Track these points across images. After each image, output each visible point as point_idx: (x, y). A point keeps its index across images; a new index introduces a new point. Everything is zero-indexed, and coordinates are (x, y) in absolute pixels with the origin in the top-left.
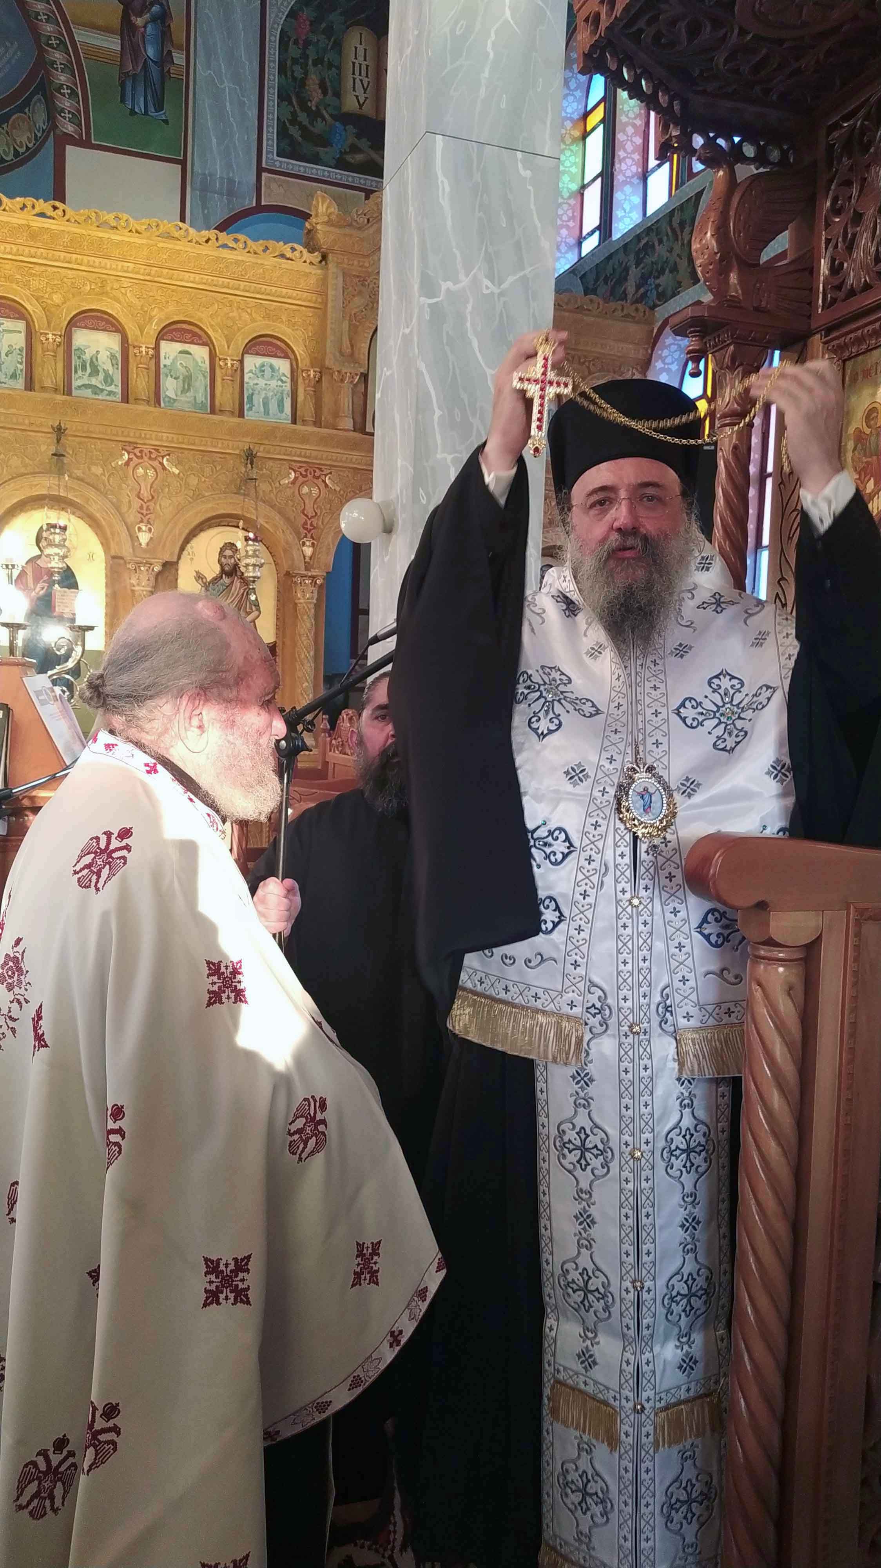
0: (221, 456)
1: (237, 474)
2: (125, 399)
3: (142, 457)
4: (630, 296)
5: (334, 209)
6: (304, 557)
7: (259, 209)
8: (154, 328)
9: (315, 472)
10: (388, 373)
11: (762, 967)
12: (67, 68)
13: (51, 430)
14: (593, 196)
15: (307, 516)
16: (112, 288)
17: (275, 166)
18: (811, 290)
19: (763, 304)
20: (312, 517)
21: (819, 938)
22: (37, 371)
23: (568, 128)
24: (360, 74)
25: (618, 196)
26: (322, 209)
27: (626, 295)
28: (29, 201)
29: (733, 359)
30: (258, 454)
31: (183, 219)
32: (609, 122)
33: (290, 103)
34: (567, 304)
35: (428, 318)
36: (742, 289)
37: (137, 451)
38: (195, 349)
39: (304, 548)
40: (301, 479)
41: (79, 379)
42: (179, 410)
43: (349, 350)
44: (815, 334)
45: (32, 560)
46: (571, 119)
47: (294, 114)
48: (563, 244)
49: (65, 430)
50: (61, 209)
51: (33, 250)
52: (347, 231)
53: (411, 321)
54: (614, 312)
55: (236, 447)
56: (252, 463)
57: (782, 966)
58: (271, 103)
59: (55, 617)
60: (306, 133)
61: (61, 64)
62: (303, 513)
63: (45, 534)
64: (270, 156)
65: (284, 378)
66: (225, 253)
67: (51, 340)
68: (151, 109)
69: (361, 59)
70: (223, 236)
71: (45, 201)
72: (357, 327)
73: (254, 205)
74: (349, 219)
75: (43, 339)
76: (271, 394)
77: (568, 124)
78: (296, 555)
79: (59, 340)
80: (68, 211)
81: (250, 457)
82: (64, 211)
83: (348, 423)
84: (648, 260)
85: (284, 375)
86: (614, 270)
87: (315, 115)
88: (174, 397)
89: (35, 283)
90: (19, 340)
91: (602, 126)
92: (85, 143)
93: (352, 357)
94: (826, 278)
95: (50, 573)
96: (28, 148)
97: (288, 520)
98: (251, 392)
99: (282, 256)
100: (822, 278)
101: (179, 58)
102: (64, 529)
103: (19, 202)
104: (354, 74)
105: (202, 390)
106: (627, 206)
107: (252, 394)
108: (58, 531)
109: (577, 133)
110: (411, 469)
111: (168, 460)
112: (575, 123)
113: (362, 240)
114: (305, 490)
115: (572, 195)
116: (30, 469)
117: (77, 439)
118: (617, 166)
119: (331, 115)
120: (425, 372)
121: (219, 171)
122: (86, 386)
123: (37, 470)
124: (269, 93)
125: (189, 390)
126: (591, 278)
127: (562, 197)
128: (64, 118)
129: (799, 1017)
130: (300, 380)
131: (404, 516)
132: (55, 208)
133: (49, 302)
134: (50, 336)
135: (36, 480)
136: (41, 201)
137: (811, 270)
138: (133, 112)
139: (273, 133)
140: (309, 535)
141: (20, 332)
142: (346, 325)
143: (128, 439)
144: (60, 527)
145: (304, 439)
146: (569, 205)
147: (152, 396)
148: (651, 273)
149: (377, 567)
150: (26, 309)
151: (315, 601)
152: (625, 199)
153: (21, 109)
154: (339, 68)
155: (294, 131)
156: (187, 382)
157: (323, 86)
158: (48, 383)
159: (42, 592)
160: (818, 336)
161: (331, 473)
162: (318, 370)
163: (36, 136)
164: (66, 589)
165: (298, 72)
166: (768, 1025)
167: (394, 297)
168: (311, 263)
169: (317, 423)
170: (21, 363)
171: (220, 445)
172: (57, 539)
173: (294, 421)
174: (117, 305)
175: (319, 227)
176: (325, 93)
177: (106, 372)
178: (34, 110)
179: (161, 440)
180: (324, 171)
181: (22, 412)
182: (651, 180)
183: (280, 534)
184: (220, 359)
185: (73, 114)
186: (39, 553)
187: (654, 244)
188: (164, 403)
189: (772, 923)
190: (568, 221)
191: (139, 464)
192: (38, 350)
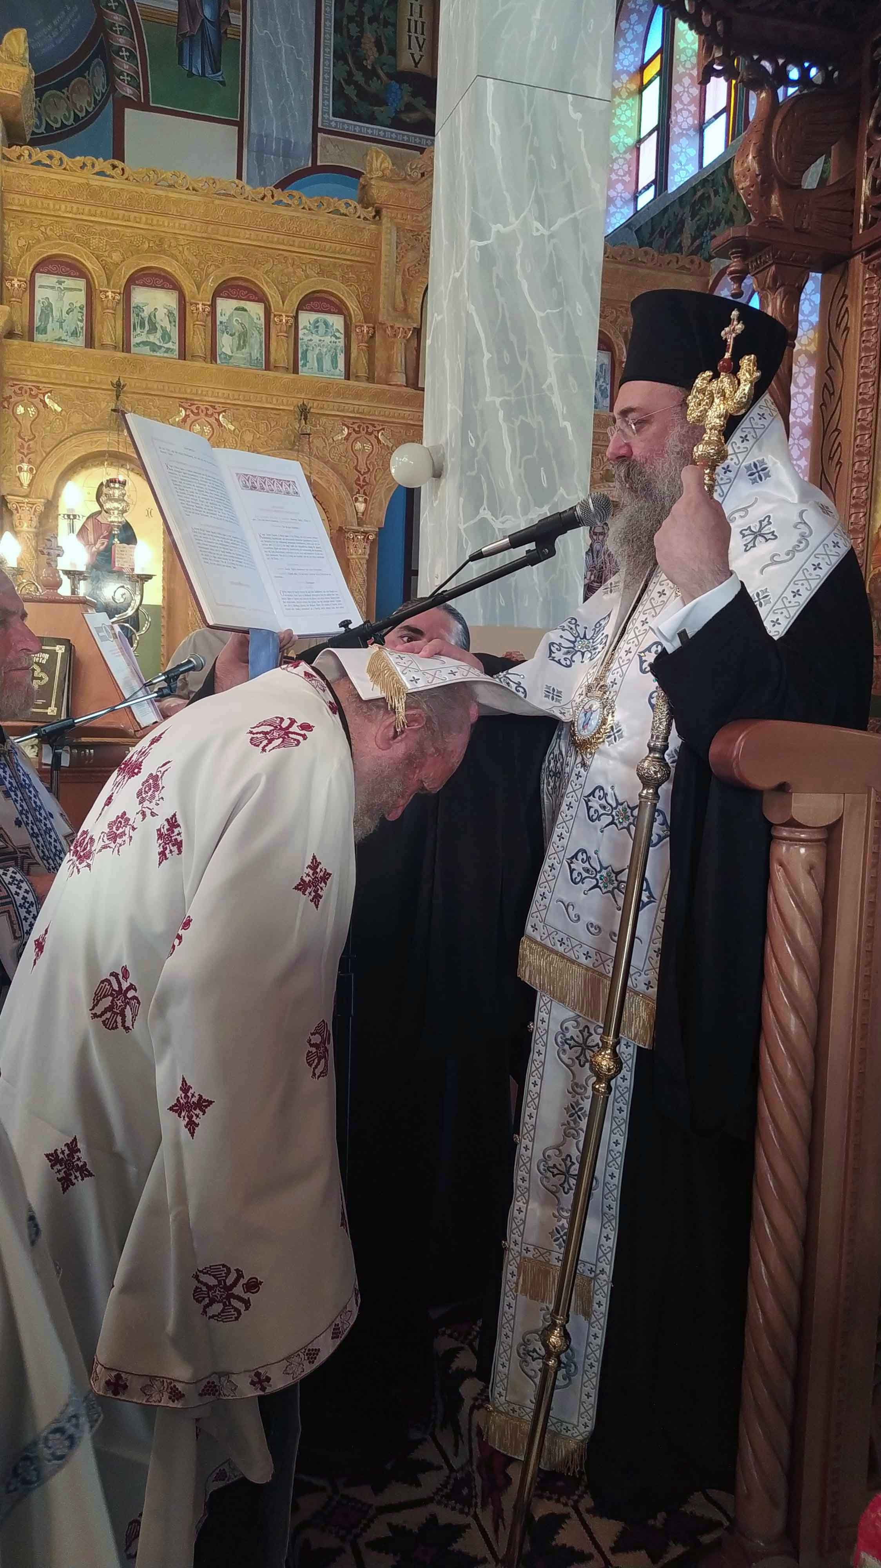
0: (275, 412)
1: (292, 431)
2: (183, 355)
3: (198, 414)
4: (685, 249)
5: (388, 164)
6: (357, 513)
7: (315, 169)
8: (211, 285)
9: (368, 427)
10: (439, 318)
11: (784, 848)
12: (126, 30)
13: (111, 387)
14: (649, 151)
15: (360, 472)
16: (170, 246)
17: (331, 126)
18: (853, 212)
19: (805, 226)
20: (365, 473)
21: (841, 819)
22: (97, 328)
23: (625, 81)
24: (416, 32)
25: (674, 148)
26: (376, 164)
27: (682, 248)
28: (89, 160)
29: (775, 279)
30: (312, 410)
31: (239, 176)
32: (666, 72)
33: (346, 62)
34: (621, 256)
35: (478, 260)
36: (783, 210)
37: (194, 408)
38: (249, 305)
39: (357, 504)
40: (354, 435)
41: (138, 337)
42: (236, 366)
43: (402, 306)
44: (856, 254)
45: (93, 516)
46: (628, 73)
47: (350, 74)
48: (619, 198)
49: (124, 386)
50: (120, 167)
51: (93, 209)
52: (402, 185)
53: (462, 263)
54: (668, 263)
55: (290, 403)
56: (305, 419)
57: (803, 846)
58: (327, 63)
59: (114, 572)
60: (362, 93)
61: (120, 26)
62: (357, 470)
63: (105, 490)
64: (326, 116)
65: (338, 334)
66: (281, 210)
67: (110, 297)
68: (208, 69)
69: (416, 16)
70: (279, 194)
71: (105, 160)
72: (410, 282)
73: (310, 165)
74: (403, 173)
75: (103, 296)
76: (325, 350)
77: (625, 78)
78: (349, 510)
79: (118, 297)
80: (127, 170)
81: (304, 412)
82: (123, 169)
83: (401, 379)
84: (704, 211)
85: (338, 331)
86: (669, 222)
87: (371, 74)
88: (230, 354)
89: (94, 242)
90: (80, 298)
91: (658, 79)
92: (144, 107)
93: (405, 313)
94: (867, 198)
95: (110, 527)
96: (87, 112)
97: (341, 475)
98: (305, 348)
99: (336, 212)
100: (863, 199)
101: (236, 18)
102: (124, 484)
103: (79, 161)
104: (409, 31)
105: (257, 347)
106: (683, 159)
107: (307, 350)
108: (117, 485)
109: (634, 87)
110: (460, 413)
111: (223, 416)
112: (631, 76)
113: (416, 194)
114: (358, 446)
115: (628, 150)
116: (90, 426)
117: (135, 396)
118: (673, 118)
119: (387, 74)
120: (474, 314)
121: (274, 129)
122: (145, 343)
123: (97, 427)
124: (324, 52)
125: (244, 346)
126: (646, 232)
127: (618, 151)
128: (123, 80)
129: (819, 894)
130: (353, 336)
131: (453, 459)
132: (114, 167)
133: (109, 260)
134: (110, 294)
135: (97, 436)
136: (101, 159)
137: (853, 192)
138: (190, 74)
139: (329, 92)
140: (362, 491)
141: (81, 290)
142: (399, 279)
143: (185, 396)
144: (119, 482)
145: (358, 395)
146: (625, 159)
147: (209, 353)
148: (706, 225)
149: (427, 513)
150: (87, 268)
151: (367, 557)
152: (682, 151)
153: (81, 73)
154: (394, 25)
155: (350, 91)
156: (243, 339)
157: (378, 44)
158: (108, 340)
159: (102, 548)
160: (858, 257)
161: (383, 429)
162: (371, 325)
163: (95, 99)
164: (125, 545)
165: (354, 30)
166: (790, 906)
167: (445, 242)
168: (365, 219)
169: (370, 379)
170: (81, 321)
171: (275, 402)
172: (117, 493)
173: (348, 377)
174: (174, 263)
175: (373, 182)
176: (380, 50)
177: (164, 329)
178: (93, 72)
179: (217, 397)
180: (380, 130)
181: (80, 369)
182: (708, 132)
183: (333, 490)
184: (275, 316)
185: (132, 77)
186: (98, 508)
187: (709, 196)
188: (220, 359)
189: (793, 804)
190: (625, 175)
191: (196, 420)
192: (98, 308)
